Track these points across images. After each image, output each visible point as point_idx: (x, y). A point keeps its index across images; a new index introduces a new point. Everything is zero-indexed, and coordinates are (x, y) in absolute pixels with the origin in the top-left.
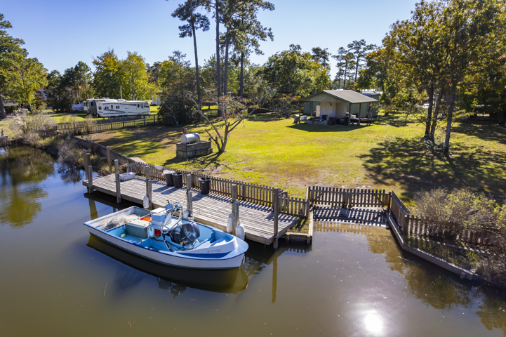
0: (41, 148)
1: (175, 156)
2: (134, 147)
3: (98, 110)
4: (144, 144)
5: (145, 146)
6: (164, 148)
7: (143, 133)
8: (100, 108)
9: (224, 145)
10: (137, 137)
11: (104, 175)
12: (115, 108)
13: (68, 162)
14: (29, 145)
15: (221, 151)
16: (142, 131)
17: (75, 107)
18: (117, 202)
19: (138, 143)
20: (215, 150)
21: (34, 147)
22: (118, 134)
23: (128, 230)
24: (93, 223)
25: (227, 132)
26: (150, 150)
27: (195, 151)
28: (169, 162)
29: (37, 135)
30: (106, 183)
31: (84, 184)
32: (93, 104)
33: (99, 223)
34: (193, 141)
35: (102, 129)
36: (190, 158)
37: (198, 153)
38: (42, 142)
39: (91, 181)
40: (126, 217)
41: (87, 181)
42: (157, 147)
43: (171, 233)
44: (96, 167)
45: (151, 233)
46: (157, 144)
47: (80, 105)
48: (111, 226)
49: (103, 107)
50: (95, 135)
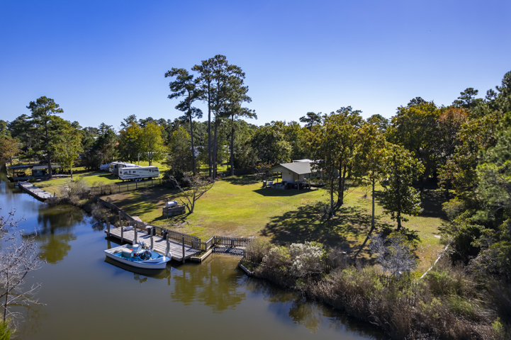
0: (79, 206)
1: (161, 215)
2: (138, 207)
3: (119, 174)
4: (145, 204)
5: (145, 207)
6: (157, 208)
7: (149, 195)
8: (121, 172)
9: (192, 208)
10: (143, 198)
11: (117, 227)
12: (132, 173)
13: (96, 217)
14: (72, 204)
15: (191, 212)
16: (149, 193)
17: (102, 166)
18: (120, 241)
19: (143, 204)
20: (187, 211)
21: (75, 205)
22: (131, 195)
23: (123, 254)
24: (108, 251)
25: (194, 200)
26: (148, 209)
27: (173, 212)
28: (157, 219)
29: (77, 197)
30: (116, 232)
31: (106, 232)
32: (117, 166)
33: (111, 251)
34: (172, 206)
35: (121, 190)
36: (170, 217)
37: (176, 214)
38: (81, 202)
39: (109, 231)
40: (124, 249)
41: (107, 231)
42: (153, 208)
43: (141, 255)
44: (113, 222)
45: (132, 255)
46: (154, 205)
47: (106, 165)
48: (116, 252)
49: (123, 172)
50: (115, 196)
